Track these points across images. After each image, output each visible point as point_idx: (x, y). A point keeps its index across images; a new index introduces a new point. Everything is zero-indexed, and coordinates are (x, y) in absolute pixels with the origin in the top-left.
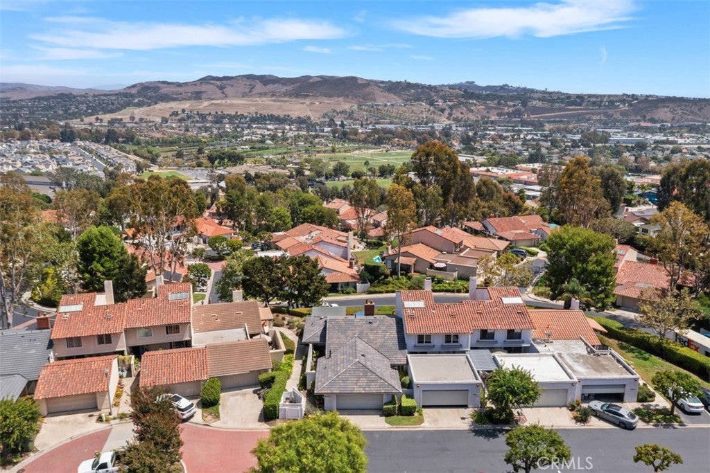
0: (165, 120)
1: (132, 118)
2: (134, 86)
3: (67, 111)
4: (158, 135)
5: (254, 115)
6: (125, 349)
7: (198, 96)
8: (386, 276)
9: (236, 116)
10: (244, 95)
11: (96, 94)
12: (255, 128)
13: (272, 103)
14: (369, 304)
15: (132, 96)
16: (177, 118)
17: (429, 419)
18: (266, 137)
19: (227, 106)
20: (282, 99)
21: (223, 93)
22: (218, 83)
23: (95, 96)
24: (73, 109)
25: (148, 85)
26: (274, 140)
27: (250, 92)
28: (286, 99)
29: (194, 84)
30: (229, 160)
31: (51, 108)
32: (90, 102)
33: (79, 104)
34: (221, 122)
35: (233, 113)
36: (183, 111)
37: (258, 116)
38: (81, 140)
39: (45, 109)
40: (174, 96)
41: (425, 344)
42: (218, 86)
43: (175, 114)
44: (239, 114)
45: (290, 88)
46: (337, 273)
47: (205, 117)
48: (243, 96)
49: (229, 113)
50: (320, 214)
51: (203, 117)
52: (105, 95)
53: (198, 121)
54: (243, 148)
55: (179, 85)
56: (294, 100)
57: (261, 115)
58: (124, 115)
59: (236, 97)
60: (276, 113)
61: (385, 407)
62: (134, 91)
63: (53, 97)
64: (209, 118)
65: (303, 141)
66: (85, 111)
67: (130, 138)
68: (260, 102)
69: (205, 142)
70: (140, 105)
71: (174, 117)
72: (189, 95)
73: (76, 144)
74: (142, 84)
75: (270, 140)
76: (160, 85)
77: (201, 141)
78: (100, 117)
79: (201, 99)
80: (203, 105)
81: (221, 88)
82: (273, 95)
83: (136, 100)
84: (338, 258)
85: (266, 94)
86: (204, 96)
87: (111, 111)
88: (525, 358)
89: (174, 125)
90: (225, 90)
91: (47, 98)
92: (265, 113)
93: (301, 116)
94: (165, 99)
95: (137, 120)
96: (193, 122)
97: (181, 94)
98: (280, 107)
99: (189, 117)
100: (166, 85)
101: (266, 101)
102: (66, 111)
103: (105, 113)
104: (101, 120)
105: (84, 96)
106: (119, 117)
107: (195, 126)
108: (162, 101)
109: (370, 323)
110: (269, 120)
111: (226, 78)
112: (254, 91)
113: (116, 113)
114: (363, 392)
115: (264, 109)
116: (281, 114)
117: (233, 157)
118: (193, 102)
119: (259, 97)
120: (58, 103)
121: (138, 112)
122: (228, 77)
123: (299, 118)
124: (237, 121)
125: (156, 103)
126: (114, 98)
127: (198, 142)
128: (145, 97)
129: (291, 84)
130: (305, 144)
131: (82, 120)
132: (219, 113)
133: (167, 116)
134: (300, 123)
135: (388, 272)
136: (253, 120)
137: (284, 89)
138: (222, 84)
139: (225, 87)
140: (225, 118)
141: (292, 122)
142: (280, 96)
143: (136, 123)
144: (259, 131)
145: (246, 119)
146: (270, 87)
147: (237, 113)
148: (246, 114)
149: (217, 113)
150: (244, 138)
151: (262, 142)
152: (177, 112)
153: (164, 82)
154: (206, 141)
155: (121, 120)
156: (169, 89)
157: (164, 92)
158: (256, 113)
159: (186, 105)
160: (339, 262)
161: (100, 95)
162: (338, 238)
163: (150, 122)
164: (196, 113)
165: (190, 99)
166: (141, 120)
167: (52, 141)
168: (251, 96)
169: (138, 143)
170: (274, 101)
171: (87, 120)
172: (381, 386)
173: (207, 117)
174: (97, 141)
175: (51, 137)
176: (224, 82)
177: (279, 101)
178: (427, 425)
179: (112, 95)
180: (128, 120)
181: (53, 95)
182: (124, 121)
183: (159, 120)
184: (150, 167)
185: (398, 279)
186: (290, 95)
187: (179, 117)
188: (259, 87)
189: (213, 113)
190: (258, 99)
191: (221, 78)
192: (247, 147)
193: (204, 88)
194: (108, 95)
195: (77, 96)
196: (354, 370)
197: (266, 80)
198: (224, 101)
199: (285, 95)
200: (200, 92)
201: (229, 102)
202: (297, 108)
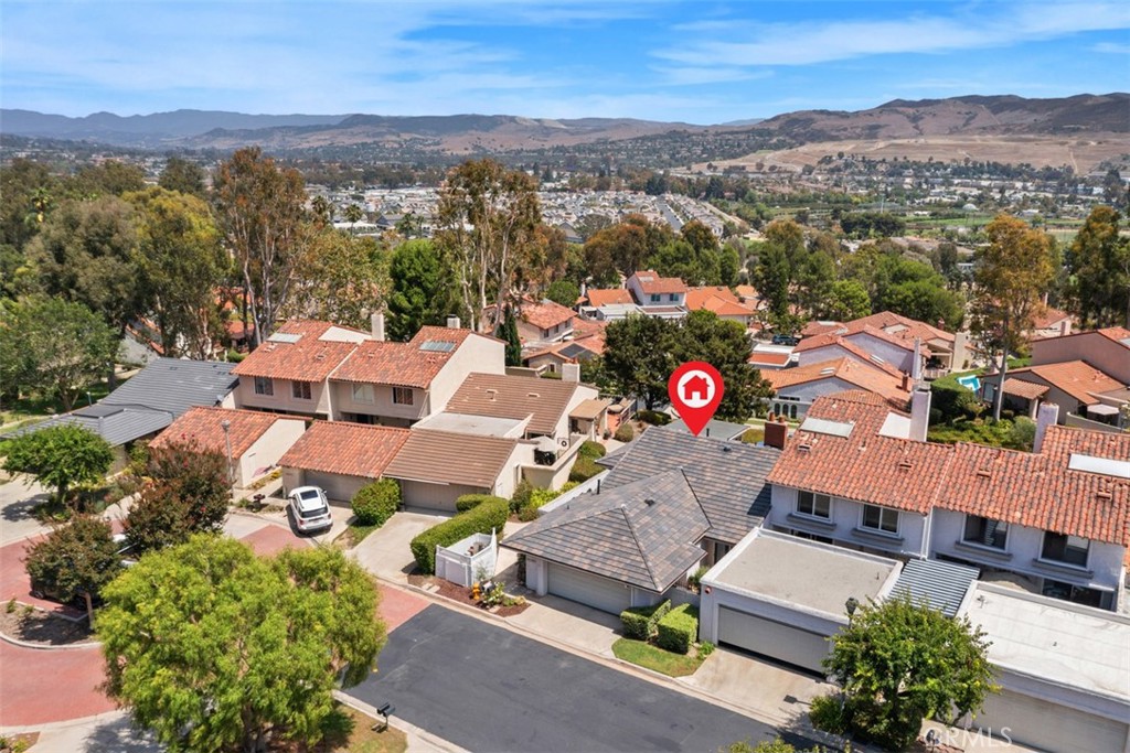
0: (809, 170)
1: (760, 166)
2: (776, 119)
3: (674, 155)
4: (786, 190)
5: (963, 164)
6: (329, 412)
7: (872, 132)
8: (972, 416)
9: (929, 165)
10: (953, 131)
11: (720, 131)
12: (957, 185)
13: (1002, 143)
14: (775, 422)
15: (770, 134)
16: (828, 167)
17: (710, 674)
18: (970, 199)
19: (918, 148)
20: (1023, 136)
21: (916, 127)
22: (911, 111)
23: (717, 134)
24: (684, 152)
25: (796, 116)
26: (981, 203)
27: (964, 125)
28: (1032, 136)
29: (870, 113)
30: (878, 228)
31: (655, 151)
32: (709, 143)
33: (693, 145)
34: (900, 174)
35: (925, 160)
36: (841, 155)
37: (970, 165)
38: (672, 193)
39: (647, 152)
40: (834, 133)
41: (813, 517)
42: (908, 117)
43: (827, 160)
44: (934, 161)
45: (1042, 117)
46: (861, 391)
47: (875, 167)
48: (951, 133)
49: (917, 160)
50: (923, 299)
51: (871, 165)
52: (732, 133)
53: (860, 173)
54: (918, 215)
55: (843, 115)
56: (1047, 137)
57: (975, 163)
58: (748, 162)
59: (937, 134)
60: (1003, 161)
61: (625, 614)
62: (774, 127)
63: (662, 137)
64: (882, 168)
65: (1039, 207)
66: (699, 156)
67: (741, 193)
68: (979, 142)
69: (857, 203)
70: (777, 147)
71: (823, 166)
72: (858, 131)
73: (664, 198)
74: (787, 115)
75: (974, 203)
76: (815, 116)
77: (850, 202)
78: (714, 163)
79: (876, 138)
80: (877, 148)
81: (915, 119)
82: (1007, 130)
83: (775, 140)
84: (891, 369)
85: (993, 129)
86: (882, 132)
87: (733, 157)
88: (1059, 613)
89: (819, 178)
90: (920, 123)
91: (652, 139)
92: (983, 159)
93: (1053, 166)
94: (818, 138)
95: (766, 169)
96: (852, 173)
97: (845, 129)
98: (1016, 151)
99: (847, 165)
100: (824, 116)
101: (992, 140)
102: (672, 156)
103: (725, 159)
104: (715, 168)
105: (702, 135)
106: (742, 164)
107: (854, 179)
108: (813, 141)
109: (726, 450)
110: (988, 172)
111: (926, 103)
112: (975, 123)
113: (740, 159)
114: (586, 567)
115: (983, 154)
116: (1015, 163)
117: (886, 223)
118: (861, 143)
119: (979, 134)
120: (666, 144)
121: (770, 158)
122: (930, 101)
123: (1048, 169)
124: (928, 174)
125: (802, 144)
126: (742, 137)
127: (845, 202)
128: (787, 134)
129: (1047, 110)
130: (1041, 212)
131: (689, 169)
132: (901, 159)
133: (814, 163)
134: (1048, 178)
135: (978, 407)
136: (958, 172)
137: (1030, 119)
138: (916, 112)
139: (922, 118)
140: (907, 168)
141: (1032, 176)
142: (1021, 132)
143: (764, 173)
144: (960, 190)
145: (945, 169)
146: (1006, 116)
147: (931, 159)
148: (946, 162)
149: (896, 159)
150: (927, 200)
151: (959, 205)
152: (830, 157)
153: (822, 112)
154: (859, 200)
155: (744, 168)
156: (828, 122)
157: (818, 128)
158: (967, 160)
159: (848, 147)
160: (886, 375)
161: (726, 133)
162: (932, 342)
163: (786, 171)
164: (860, 159)
165: (858, 137)
166: (772, 168)
167: (635, 193)
168: (966, 132)
169: (752, 201)
170: (1006, 140)
171: (695, 167)
172: (628, 567)
173: (878, 166)
174: (694, 195)
175: (635, 189)
176: (922, 109)
177: (1013, 140)
178: (691, 685)
179: (741, 132)
180: (754, 169)
181: (661, 132)
182: (747, 169)
183: (799, 169)
184: (747, 232)
185: (993, 424)
186: (1041, 131)
187: (832, 166)
188: (984, 117)
189: (890, 159)
190: (976, 137)
191: (918, 103)
192: (925, 213)
193: (884, 119)
194: (737, 133)
195: (694, 134)
196: (602, 522)
197: (999, 104)
198: (913, 141)
199: (1031, 129)
200: (878, 127)
201: (922, 141)
202: (1049, 153)
